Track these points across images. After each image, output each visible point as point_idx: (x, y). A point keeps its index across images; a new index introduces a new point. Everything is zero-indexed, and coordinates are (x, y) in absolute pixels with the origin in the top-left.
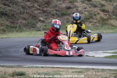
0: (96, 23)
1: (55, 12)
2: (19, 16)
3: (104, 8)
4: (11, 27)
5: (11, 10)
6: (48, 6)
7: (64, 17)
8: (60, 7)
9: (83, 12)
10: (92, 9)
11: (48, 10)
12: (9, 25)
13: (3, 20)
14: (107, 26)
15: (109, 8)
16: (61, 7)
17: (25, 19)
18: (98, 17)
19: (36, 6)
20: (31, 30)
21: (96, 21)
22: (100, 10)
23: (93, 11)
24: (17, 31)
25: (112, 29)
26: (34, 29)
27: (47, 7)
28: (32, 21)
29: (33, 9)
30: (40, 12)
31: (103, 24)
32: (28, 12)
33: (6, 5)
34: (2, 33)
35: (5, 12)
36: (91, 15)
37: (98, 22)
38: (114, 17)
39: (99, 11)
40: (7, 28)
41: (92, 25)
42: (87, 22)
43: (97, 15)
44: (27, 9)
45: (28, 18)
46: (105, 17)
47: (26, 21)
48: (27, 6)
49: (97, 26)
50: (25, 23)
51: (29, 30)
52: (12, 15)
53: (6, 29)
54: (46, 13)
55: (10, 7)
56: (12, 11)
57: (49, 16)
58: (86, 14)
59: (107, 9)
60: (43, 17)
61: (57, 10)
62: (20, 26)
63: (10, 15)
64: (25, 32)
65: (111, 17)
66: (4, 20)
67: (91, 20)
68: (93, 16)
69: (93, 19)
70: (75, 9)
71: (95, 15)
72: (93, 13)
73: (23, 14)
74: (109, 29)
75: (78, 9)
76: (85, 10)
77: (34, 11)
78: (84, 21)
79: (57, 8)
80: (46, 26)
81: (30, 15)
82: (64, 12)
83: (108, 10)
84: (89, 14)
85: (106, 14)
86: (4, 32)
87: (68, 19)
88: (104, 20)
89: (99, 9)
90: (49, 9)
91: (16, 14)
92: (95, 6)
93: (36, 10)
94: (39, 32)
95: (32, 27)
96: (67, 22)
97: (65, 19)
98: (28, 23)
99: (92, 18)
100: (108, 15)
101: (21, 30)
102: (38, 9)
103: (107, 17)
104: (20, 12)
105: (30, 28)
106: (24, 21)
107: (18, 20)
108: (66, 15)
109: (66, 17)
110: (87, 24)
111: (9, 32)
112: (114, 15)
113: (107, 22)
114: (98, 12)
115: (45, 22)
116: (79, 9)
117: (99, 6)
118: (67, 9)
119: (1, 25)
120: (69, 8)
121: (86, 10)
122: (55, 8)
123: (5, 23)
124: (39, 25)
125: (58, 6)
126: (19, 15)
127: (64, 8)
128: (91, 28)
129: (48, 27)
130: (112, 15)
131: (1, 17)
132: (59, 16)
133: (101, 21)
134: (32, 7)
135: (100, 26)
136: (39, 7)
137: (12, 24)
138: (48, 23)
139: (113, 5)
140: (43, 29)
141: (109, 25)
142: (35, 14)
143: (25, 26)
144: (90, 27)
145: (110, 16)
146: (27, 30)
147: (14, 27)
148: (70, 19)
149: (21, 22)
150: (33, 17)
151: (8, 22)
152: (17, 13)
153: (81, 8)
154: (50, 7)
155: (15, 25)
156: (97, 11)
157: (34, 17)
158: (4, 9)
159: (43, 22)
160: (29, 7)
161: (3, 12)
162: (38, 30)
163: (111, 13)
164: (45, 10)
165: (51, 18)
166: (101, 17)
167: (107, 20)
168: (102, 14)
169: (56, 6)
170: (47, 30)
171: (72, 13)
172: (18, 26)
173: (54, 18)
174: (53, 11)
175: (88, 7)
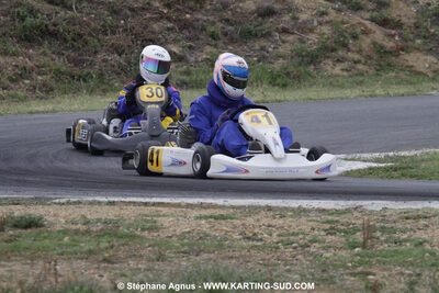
0: (355, 62)
1: (221, 25)
2: (99, 41)
3: (385, 13)
4: (73, 77)
5: (71, 21)
6: (198, 5)
7: (250, 43)
8: (239, 10)
9: (315, 28)
10: (346, 18)
11: (198, 20)
12: (64, 69)
13: (44, 54)
14: (394, 74)
15: (403, 14)
16: (241, 8)
17: (118, 51)
18: (366, 42)
19: (158, 8)
21: (357, 57)
22: (373, 20)
23: (347, 23)
24: (91, 92)
25: (411, 84)
27: (192, 9)
29: (148, 15)
30: (171, 25)
31: (380, 66)
32: (129, 26)
33: (57, 5)
34: (42, 98)
35: (51, 28)
36: (342, 36)
37: (363, 60)
38: (419, 41)
39: (368, 23)
40: (57, 81)
41: (342, 70)
42: (327, 61)
43: (361, 36)
44: (126, 18)
45: (129, 46)
46: (389, 44)
47: (124, 56)
48: (125, 7)
49: (362, 75)
50: (120, 65)
52: (76, 37)
53: (53, 84)
54: (190, 29)
55: (71, 9)
56: (74, 25)
57: (198, 39)
58: (324, 34)
59: (394, 16)
60: (181, 43)
61: (227, 20)
62: (102, 74)
63: (69, 38)
65: (410, 43)
66: (48, 52)
67: (341, 53)
68: (346, 42)
69: (349, 50)
70: (287, 18)
71: (355, 37)
72: (349, 31)
73: (113, 33)
74: (399, 83)
75: (297, 16)
76: (320, 19)
77: (152, 22)
78: (317, 57)
79: (228, 14)
80: (188, 73)
81: (135, 35)
82: (252, 28)
83: (398, 18)
84: (334, 33)
85: (393, 32)
86: (47, 92)
87: (263, 48)
88: (386, 52)
89: (368, 15)
90: (200, 16)
91: (90, 35)
92: (357, 8)
93: (157, 20)
96: (259, 61)
97: (254, 51)
98: (129, 63)
99: (345, 46)
100: (397, 38)
101: (104, 87)
102: (162, 17)
103: (395, 42)
104: (103, 26)
106: (116, 55)
107: (96, 52)
108: (256, 35)
109: (257, 45)
110: (329, 68)
111: (65, 93)
112: (418, 36)
113: (394, 58)
114: (366, 28)
115: (187, 62)
117: (371, 6)
118: (260, 15)
119: (39, 69)
120: (268, 13)
121: (326, 18)
122: (220, 13)
123: (51, 63)
125: (232, 6)
126: (100, 37)
127: (252, 13)
128: (340, 79)
129: (194, 77)
130: (411, 36)
131: (41, 45)
132: (232, 41)
133: (376, 57)
134: (143, 9)
135: (372, 72)
136: (165, 11)
137: (76, 65)
138: (196, 62)
139: (416, 2)
140: (177, 84)
141: (402, 70)
142: (154, 33)
143: (118, 74)
144: (339, 76)
145: (406, 41)
147: (80, 77)
148: (270, 50)
149: (105, 61)
150: (145, 43)
151: (62, 59)
152: (94, 30)
153: (309, 12)
154: (203, 11)
155: (86, 71)
156: (360, 23)
158: (48, 15)
159: (180, 59)
160: (132, 10)
161: (46, 26)
163: (408, 30)
164: (187, 20)
165: (208, 47)
166: (374, 43)
167: (396, 52)
168: (378, 32)
169: (225, 7)
170: (192, 87)
171: (277, 30)
172: (94, 72)
173: (216, 46)
174: (213, 23)
175: (330, 10)
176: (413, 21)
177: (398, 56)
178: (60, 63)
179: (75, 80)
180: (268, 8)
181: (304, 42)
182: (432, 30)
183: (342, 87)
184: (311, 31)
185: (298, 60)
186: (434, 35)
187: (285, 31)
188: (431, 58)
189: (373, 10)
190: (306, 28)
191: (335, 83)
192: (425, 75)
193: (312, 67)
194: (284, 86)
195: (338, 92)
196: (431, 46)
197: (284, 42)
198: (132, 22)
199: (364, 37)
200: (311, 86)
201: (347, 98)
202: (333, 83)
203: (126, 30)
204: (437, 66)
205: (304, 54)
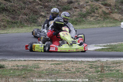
0: (97, 17)
2: (20, 12)
3: (106, 2)
4: (12, 23)
5: (12, 6)
8: (62, 2)
10: (94, 4)
11: (50, 5)
12: (9, 20)
13: (4, 16)
14: (109, 20)
15: (111, 2)
16: (63, 1)
17: (26, 14)
18: (100, 11)
19: (37, 1)
20: (32, 25)
21: (98, 15)
22: (102, 4)
24: (18, 27)
25: (113, 23)
26: (35, 24)
27: (48, 2)
28: (33, 16)
29: (35, 4)
30: (41, 7)
31: (105, 18)
32: (29, 7)
33: (7, 1)
34: (3, 29)
35: (6, 8)
36: (93, 9)
38: (116, 10)
39: (101, 5)
40: (8, 24)
41: (93, 19)
42: (89, 17)
43: (99, 9)
44: (28, 5)
45: (29, 13)
46: (107, 11)
47: (28, 16)
48: (28, 1)
49: (99, 21)
50: (26, 18)
51: (30, 25)
52: (13, 11)
53: (6, 25)
54: (47, 8)
56: (13, 7)
57: (50, 11)
58: (88, 8)
60: (45, 12)
61: (59, 5)
62: (21, 22)
63: (11, 11)
64: (26, 28)
65: (113, 11)
67: (93, 14)
68: (94, 11)
69: (95, 13)
70: (76, 4)
71: (97, 9)
72: (95, 7)
73: (24, 9)
75: (79, 3)
76: (86, 4)
77: (36, 6)
78: (86, 15)
79: (59, 3)
81: (31, 10)
82: (66, 7)
83: (110, 3)
84: (91, 8)
85: (108, 7)
86: (5, 27)
88: (106, 13)
89: (100, 3)
90: (50, 4)
91: (17, 10)
93: (38, 5)
95: (33, 22)
98: (29, 18)
99: (94, 12)
100: (109, 9)
101: (22, 25)
102: (39, 4)
103: (109, 11)
104: (21, 7)
105: (31, 23)
106: (25, 16)
107: (19, 15)
108: (67, 9)
110: (89, 19)
111: (10, 27)
112: (116, 9)
113: (109, 15)
115: (47, 17)
116: (81, 3)
118: (68, 3)
119: (2, 21)
120: (71, 2)
122: (56, 3)
123: (6, 19)
124: (41, 20)
125: (60, 1)
126: (20, 10)
127: (66, 3)
130: (114, 9)
131: (2, 13)
132: (60, 11)
133: (103, 15)
134: (33, 2)
135: (102, 19)
137: (13, 19)
141: (111, 19)
142: (37, 9)
143: (26, 22)
144: (92, 21)
146: (28, 25)
147: (15, 23)
148: (72, 13)
149: (22, 18)
150: (34, 12)
151: (9, 18)
152: (18, 9)
153: (83, 2)
154: (51, 2)
155: (16, 21)
156: (98, 5)
157: (36, 12)
158: (4, 4)
159: (45, 17)
160: (30, 2)
161: (4, 8)
162: (39, 25)
163: (113, 7)
164: (46, 5)
166: (103, 11)
168: (104, 8)
169: (58, 1)
171: (74, 8)
172: (19, 21)
174: (54, 6)
175: (89, 1)
176: (114, 4)
178: (9, 19)
179: (13, 23)
181: (82, 11)
182: (120, 7)
183: (93, 24)
184: (84, 7)
185: (80, 16)
186: (121, 8)
187: (76, 8)
188: (120, 15)
189: (102, 1)
190: (82, 7)
191: (91, 23)
192: (118, 20)
193: (84, 18)
194: (76, 24)
195: (92, 26)
196: (120, 11)
197: (76, 11)
198: (30, 6)
199: (100, 9)
200: (84, 24)
201: (95, 27)
202: (90, 23)
203: (28, 8)
204: (122, 18)
205: (82, 15)
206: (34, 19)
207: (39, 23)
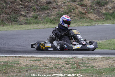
0: (74, 17)
1: (36, 6)
2: (2, 11)
3: (82, 3)
6: (30, 1)
7: (45, 11)
9: (63, 7)
10: (71, 4)
11: (30, 5)
14: (85, 20)
15: (87, 3)
16: (42, 1)
17: (7, 14)
18: (77, 11)
19: (18, 1)
20: (12, 24)
21: (74, 15)
22: (79, 5)
23: (71, 5)
25: (89, 22)
26: (16, 23)
27: (28, 2)
28: (14, 15)
29: (16, 4)
30: (22, 6)
31: (81, 17)
32: (10, 6)
36: (70, 9)
37: (76, 16)
38: (92, 11)
39: (77, 5)
43: (75, 9)
44: (9, 4)
45: (10, 12)
46: (83, 11)
47: (9, 15)
48: (9, 1)
49: (76, 20)
50: (8, 17)
51: (11, 24)
54: (27, 7)
57: (30, 10)
58: (65, 9)
59: (85, 3)
60: (25, 12)
61: (38, 5)
62: (3, 21)
64: (7, 26)
65: (89, 11)
67: (70, 14)
68: (71, 11)
69: (72, 13)
70: (55, 4)
71: (74, 10)
72: (72, 8)
73: (6, 9)
74: (86, 22)
75: (57, 3)
76: (64, 4)
77: (16, 6)
79: (38, 3)
80: (27, 20)
81: (12, 9)
82: (45, 7)
84: (68, 8)
85: (84, 8)
87: (48, 13)
88: (82, 13)
89: (77, 3)
90: (30, 4)
92: (74, 1)
93: (18, 5)
94: (21, 26)
95: (14, 21)
96: (47, 16)
98: (10, 17)
99: (71, 12)
100: (85, 10)
101: (3, 24)
102: (19, 4)
103: (85, 11)
104: (3, 7)
105: (12, 22)
106: (6, 15)
107: (1, 14)
108: (46, 9)
109: (46, 12)
112: (91, 9)
113: (85, 15)
114: (77, 7)
115: (27, 17)
116: (59, 4)
118: (47, 3)
120: (50, 3)
121: (66, 4)
122: (36, 3)
124: (21, 19)
125: (39, 1)
127: (45, 3)
129: (29, 21)
130: (89, 9)
132: (39, 11)
133: (79, 15)
134: (14, 2)
135: (79, 19)
136: (20, 3)
138: (29, 17)
140: (24, 23)
141: (87, 18)
142: (17, 9)
143: (7, 20)
145: (88, 10)
146: (9, 24)
148: (50, 13)
149: (3, 17)
150: (15, 12)
153: (61, 2)
154: (31, 3)
156: (75, 6)
157: (16, 12)
159: (25, 16)
160: (11, 2)
162: (19, 24)
163: (89, 7)
164: (26, 5)
165: (32, 12)
166: (79, 11)
167: (85, 14)
168: (80, 8)
169: (37, 1)
170: (28, 24)
171: (52, 8)
173: (35, 12)
174: (34, 6)
175: (67, 2)
176: (90, 5)
177: (86, 14)
180: (49, 1)
181: (59, 11)
182: (95, 7)
184: (62, 8)
185: (58, 16)
186: (96, 9)
187: (54, 8)
188: (95, 15)
189: (79, 2)
190: (60, 7)
192: (94, 20)
194: (54, 23)
196: (95, 12)
197: (54, 11)
203: (9, 8)
204: (97, 17)
205: (59, 14)
206: (15, 18)
207: (20, 22)
